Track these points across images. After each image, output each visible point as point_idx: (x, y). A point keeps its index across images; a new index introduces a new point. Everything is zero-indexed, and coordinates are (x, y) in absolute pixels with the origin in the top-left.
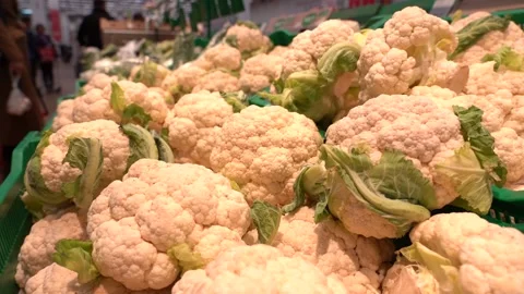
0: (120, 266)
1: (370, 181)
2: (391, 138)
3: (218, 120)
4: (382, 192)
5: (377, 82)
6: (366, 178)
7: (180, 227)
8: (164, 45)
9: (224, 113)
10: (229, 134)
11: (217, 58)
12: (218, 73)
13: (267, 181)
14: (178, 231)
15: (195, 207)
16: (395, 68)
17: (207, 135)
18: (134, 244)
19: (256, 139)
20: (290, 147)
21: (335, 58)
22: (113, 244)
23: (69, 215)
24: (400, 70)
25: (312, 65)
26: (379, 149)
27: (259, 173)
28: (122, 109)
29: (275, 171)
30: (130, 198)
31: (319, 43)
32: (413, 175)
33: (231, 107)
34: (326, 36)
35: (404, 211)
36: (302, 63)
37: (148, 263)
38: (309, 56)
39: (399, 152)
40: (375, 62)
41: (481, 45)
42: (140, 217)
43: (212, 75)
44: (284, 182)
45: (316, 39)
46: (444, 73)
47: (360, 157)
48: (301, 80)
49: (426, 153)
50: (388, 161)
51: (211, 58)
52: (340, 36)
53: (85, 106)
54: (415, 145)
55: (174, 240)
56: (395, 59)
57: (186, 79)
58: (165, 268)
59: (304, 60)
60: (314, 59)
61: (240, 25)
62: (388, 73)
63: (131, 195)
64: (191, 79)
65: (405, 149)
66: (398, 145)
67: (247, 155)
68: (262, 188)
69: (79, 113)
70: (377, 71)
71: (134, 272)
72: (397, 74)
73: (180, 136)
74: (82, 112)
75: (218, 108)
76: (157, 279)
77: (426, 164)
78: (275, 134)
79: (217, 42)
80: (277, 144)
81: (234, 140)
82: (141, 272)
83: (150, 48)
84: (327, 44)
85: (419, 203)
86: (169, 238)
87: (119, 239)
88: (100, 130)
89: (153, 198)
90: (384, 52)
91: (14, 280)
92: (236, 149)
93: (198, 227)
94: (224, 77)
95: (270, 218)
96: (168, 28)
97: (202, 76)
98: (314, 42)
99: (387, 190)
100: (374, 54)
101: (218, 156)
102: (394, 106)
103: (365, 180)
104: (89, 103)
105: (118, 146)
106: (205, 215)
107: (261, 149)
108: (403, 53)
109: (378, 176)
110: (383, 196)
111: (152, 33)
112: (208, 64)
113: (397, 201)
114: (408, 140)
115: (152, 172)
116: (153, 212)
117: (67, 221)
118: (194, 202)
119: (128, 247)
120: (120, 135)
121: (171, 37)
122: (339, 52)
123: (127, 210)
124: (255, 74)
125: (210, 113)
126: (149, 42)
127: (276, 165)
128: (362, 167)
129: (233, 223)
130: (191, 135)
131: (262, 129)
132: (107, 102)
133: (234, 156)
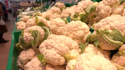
0: (53, 60)
1: (110, 37)
2: (114, 26)
3: (62, 25)
4: (113, 39)
5: (103, 14)
6: (109, 36)
7: (66, 50)
8: (37, 8)
9: (63, 23)
10: (69, 28)
11: (55, 10)
12: (56, 14)
13: (79, 38)
14: (66, 51)
15: (68, 45)
16: (107, 10)
17: (60, 29)
18: (56, 55)
19: (76, 29)
20: (84, 30)
21: (90, 9)
22: (51, 55)
23: (31, 49)
24: (109, 11)
25: (84, 11)
26: (111, 29)
27: (77, 37)
28: (38, 23)
29: (81, 36)
30: (52, 44)
31: (85, 5)
32: (120, 35)
33: (65, 22)
34: (87, 4)
35: (119, 43)
36: (81, 10)
37: (59, 59)
38: (83, 9)
39: (117, 30)
40: (102, 9)
41: (123, 5)
42: (56, 48)
43: (54, 14)
44: (83, 39)
45: (85, 4)
46: (118, 11)
47: (107, 31)
48: (82, 15)
49: (123, 29)
50: (114, 32)
51: (53, 10)
52: (91, 3)
53: (29, 23)
54: (120, 28)
55: (65, 53)
56: (107, 8)
57: (48, 16)
58: (63, 60)
59: (82, 10)
60: (84, 9)
61: (58, 2)
62: (105, 12)
63: (52, 43)
64: (49, 16)
65: (118, 29)
66: (116, 28)
67: (74, 32)
68: (78, 40)
69: (28, 25)
70: (102, 11)
71: (56, 61)
72: (108, 12)
73: (53, 29)
74: (28, 24)
75: (62, 22)
76: (62, 63)
77: (123, 32)
78: (80, 27)
79: (51, 7)
80: (81, 30)
81: (70, 29)
82: (58, 61)
83: (34, 9)
84: (88, 6)
85: (121, 41)
86: (64, 53)
87: (52, 54)
88: (37, 28)
89: (57, 44)
90: (104, 7)
91: (18, 66)
92: (71, 31)
93: (69, 50)
94: (57, 15)
95: (84, 47)
96: (36, 4)
97: (52, 15)
98: (84, 5)
99: (114, 39)
100: (101, 7)
101: (66, 33)
102: (113, 19)
103: (108, 36)
104: (30, 22)
105: (42, 32)
106: (71, 47)
107: (77, 31)
108: (109, 7)
109: (112, 35)
110: (113, 40)
111: (33, 5)
112: (53, 12)
113: (116, 41)
114: (119, 27)
115: (55, 37)
116: (59, 47)
117: (30, 51)
118: (68, 44)
119: (54, 55)
120: (42, 29)
121: (38, 6)
122: (91, 7)
123: (51, 47)
124: (66, 14)
125: (60, 23)
126: (33, 7)
127: (82, 35)
128: (107, 34)
129: (76, 49)
130: (56, 29)
131: (77, 26)
132: (34, 21)
133: (71, 33)
